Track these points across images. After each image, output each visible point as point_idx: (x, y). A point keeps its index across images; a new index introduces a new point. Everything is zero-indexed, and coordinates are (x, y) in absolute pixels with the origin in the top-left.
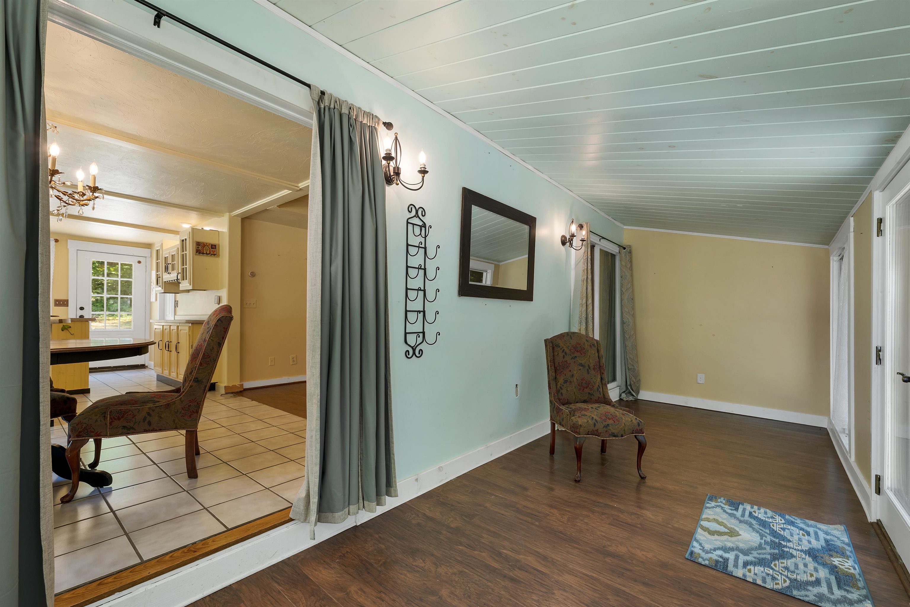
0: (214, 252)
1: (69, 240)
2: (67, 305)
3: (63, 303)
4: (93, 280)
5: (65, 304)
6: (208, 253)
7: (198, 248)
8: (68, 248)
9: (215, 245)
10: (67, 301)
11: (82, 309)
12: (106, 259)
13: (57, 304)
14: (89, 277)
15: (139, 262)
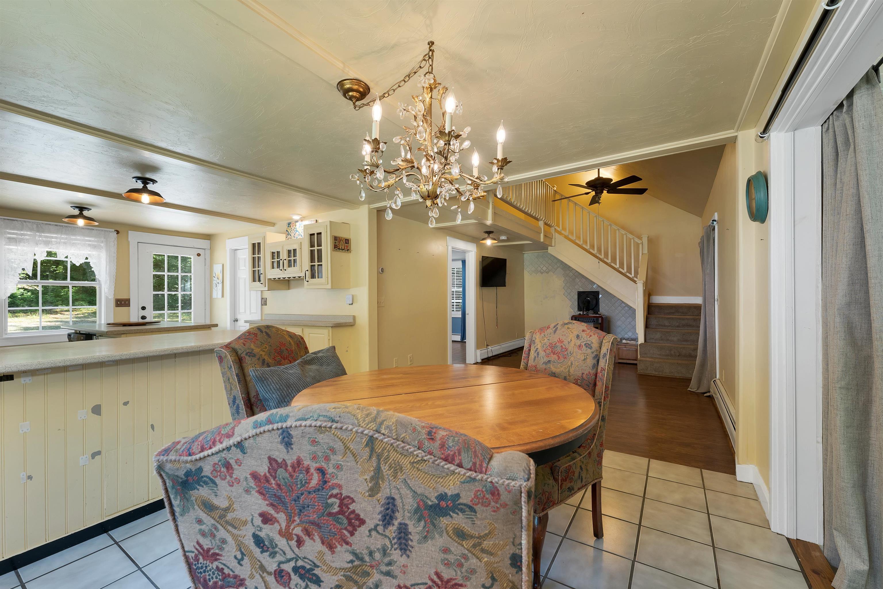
0: (347, 247)
1: (129, 232)
2: (128, 305)
3: (125, 303)
4: (154, 275)
5: (127, 304)
6: (343, 248)
7: (336, 243)
8: (129, 240)
9: (348, 240)
10: (128, 300)
11: (143, 308)
12: (167, 252)
13: (119, 304)
14: (151, 272)
15: (199, 255)
